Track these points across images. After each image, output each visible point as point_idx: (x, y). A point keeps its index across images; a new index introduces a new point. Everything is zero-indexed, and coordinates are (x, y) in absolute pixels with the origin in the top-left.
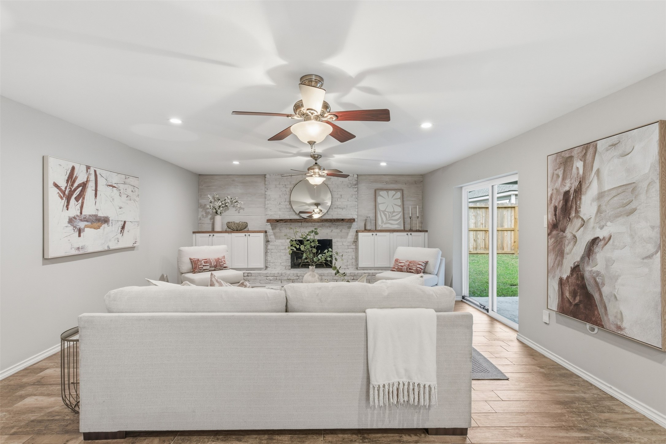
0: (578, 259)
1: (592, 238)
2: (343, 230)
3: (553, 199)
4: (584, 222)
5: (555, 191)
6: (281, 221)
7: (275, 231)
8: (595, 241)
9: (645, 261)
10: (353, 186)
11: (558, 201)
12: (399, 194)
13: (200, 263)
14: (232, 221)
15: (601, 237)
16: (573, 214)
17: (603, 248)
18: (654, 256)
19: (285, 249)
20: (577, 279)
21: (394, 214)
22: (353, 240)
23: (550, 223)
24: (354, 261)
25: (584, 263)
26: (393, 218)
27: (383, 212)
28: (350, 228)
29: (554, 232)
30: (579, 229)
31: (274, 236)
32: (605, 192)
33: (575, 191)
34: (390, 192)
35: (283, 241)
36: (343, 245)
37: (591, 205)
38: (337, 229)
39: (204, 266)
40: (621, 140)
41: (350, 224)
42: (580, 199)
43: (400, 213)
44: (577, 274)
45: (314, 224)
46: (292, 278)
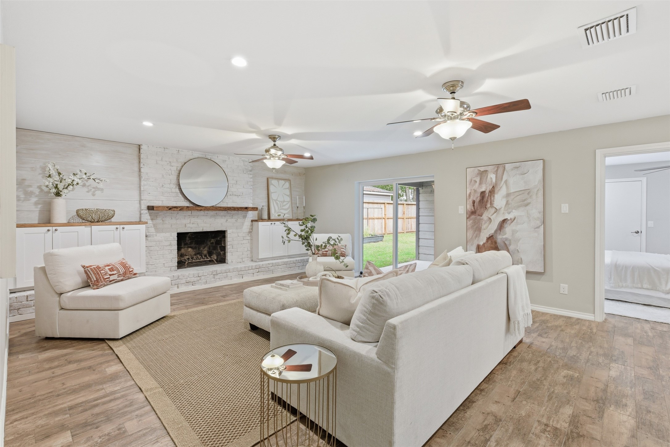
0: (493, 232)
1: (503, 219)
2: (239, 220)
3: (471, 196)
4: (497, 210)
5: (473, 191)
6: (175, 209)
7: (155, 222)
8: (504, 221)
9: (536, 230)
10: (249, 173)
11: (477, 197)
12: (287, 185)
13: (103, 272)
14: (84, 208)
15: (509, 218)
16: (489, 205)
17: (510, 224)
18: (541, 227)
19: (171, 245)
20: (492, 243)
21: (285, 203)
22: (248, 230)
23: (468, 210)
24: (249, 252)
25: (497, 234)
26: (283, 207)
27: (276, 200)
28: (245, 217)
29: (473, 217)
30: (493, 214)
31: (155, 229)
32: (511, 193)
33: (490, 192)
34: (280, 181)
35: (168, 234)
36: (238, 236)
37: (502, 200)
38: (232, 218)
39: (110, 275)
40: (521, 166)
41: (246, 213)
42: (494, 196)
43: (288, 203)
44: (492, 241)
45: (207, 213)
46: (193, 279)
